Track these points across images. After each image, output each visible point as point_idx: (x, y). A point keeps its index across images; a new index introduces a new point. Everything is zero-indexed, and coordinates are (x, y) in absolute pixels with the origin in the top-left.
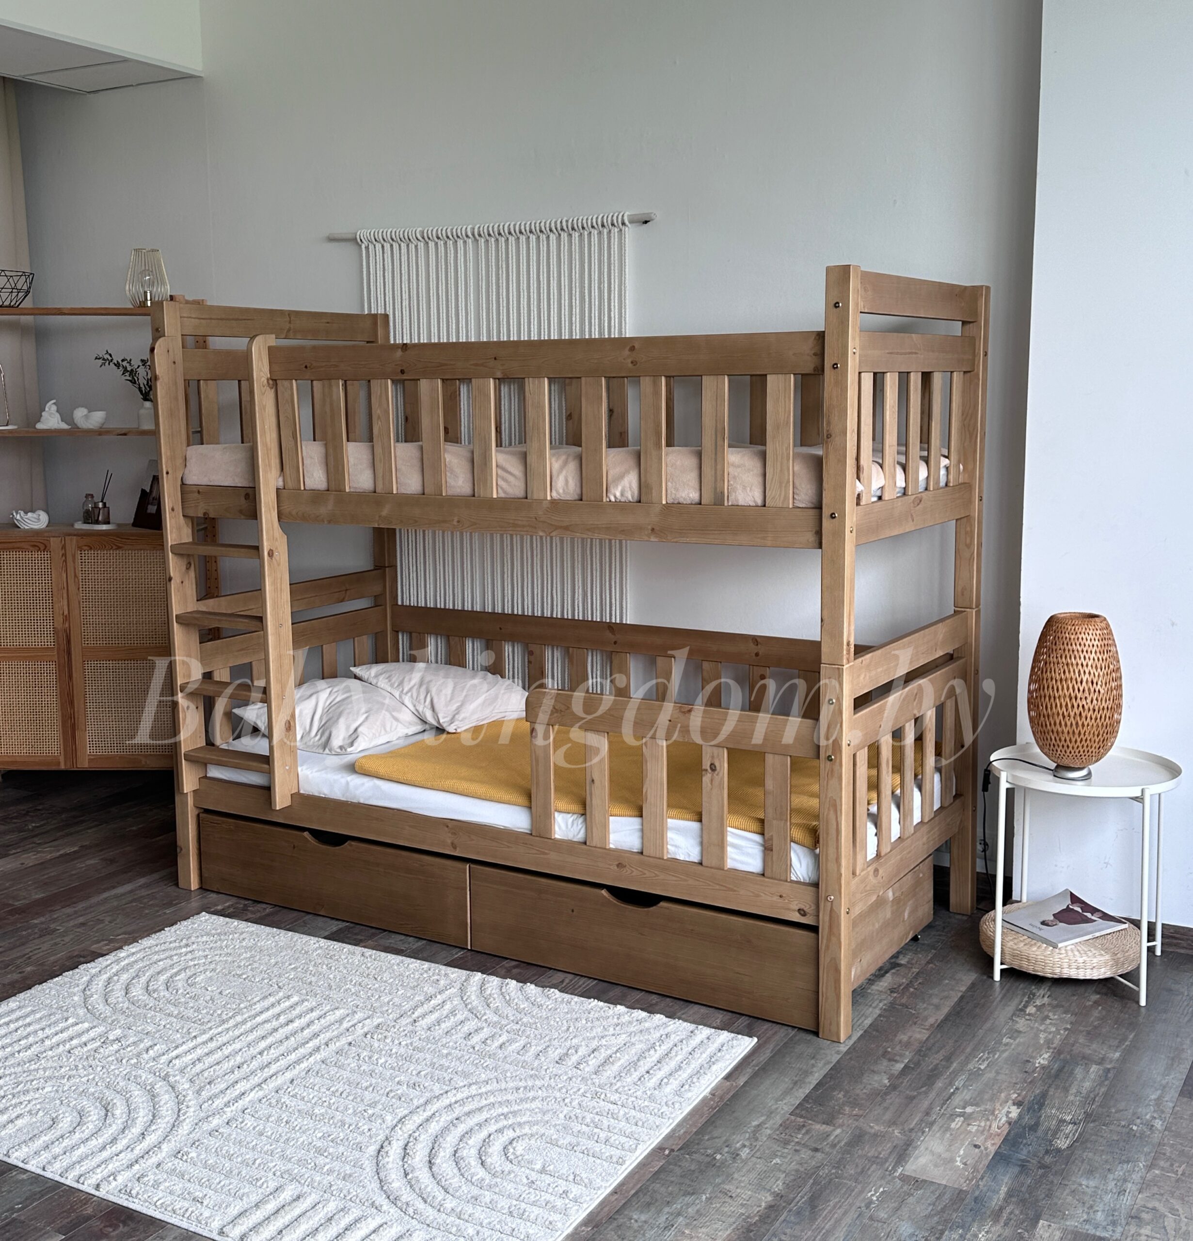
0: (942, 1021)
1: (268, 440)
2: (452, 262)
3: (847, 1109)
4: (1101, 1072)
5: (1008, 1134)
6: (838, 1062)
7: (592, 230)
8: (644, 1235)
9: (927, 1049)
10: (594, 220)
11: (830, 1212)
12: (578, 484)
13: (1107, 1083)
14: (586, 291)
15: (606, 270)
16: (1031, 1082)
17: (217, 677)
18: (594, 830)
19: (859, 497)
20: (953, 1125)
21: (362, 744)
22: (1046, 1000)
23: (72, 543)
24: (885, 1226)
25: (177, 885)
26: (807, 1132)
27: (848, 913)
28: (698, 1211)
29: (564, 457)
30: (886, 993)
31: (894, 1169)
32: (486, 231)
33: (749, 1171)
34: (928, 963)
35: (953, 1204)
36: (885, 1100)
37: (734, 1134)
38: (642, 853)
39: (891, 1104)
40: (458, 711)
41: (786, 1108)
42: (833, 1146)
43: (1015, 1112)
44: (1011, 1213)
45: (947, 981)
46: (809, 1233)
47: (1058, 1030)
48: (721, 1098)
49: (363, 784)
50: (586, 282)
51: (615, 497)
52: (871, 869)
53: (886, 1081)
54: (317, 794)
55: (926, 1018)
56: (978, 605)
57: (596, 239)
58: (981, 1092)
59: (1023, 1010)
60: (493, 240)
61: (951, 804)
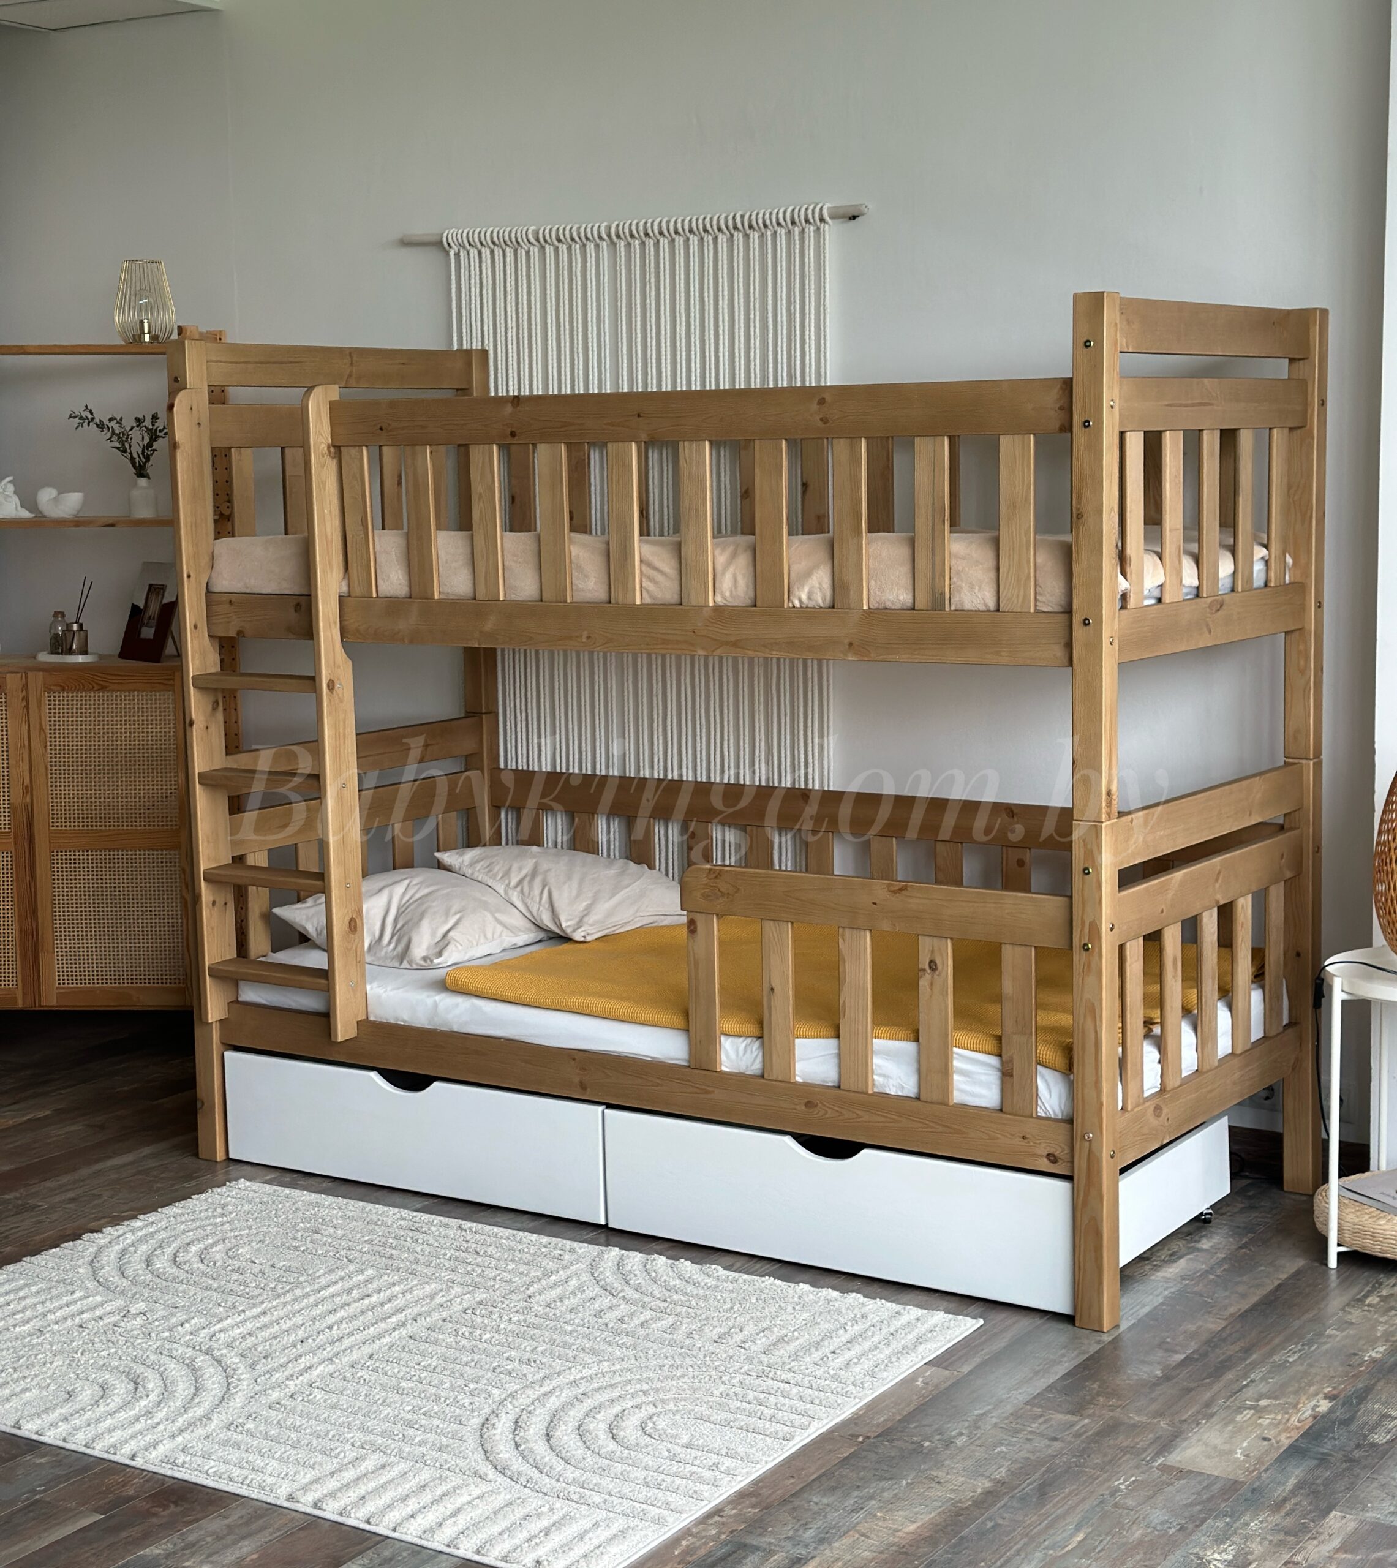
0: (1246, 1311)
1: (328, 529)
2: (579, 274)
3: (1101, 1400)
5: (1310, 1428)
6: (1097, 1352)
7: (779, 230)
8: (825, 1516)
9: (1220, 1340)
10: (781, 215)
11: (1064, 1498)
12: (751, 586)
14: (770, 315)
15: (797, 285)
16: (1353, 1376)
17: (251, 861)
18: (774, 1058)
19: (1124, 597)
20: (1239, 1418)
21: (452, 956)
23: (37, 680)
24: (1132, 1513)
25: (196, 1155)
26: (1045, 1422)
27: (1112, 1157)
28: (896, 1495)
29: (732, 548)
30: (1175, 1280)
31: (1153, 1460)
32: (627, 231)
33: (964, 1459)
34: (1241, 1248)
35: (1224, 1494)
36: (1153, 1391)
37: (949, 1422)
38: (839, 1087)
39: (1161, 1395)
40: (587, 911)
41: (1020, 1398)
42: (1078, 1435)
43: (1324, 1406)
44: (1296, 1504)
45: (1262, 1268)
46: (1035, 1518)
48: (937, 1386)
49: (457, 1005)
50: (770, 302)
51: (800, 601)
52: (1150, 1106)
53: (1159, 1373)
54: (392, 1022)
55: (1225, 1307)
56: (1318, 754)
57: (784, 241)
58: (1284, 1386)
59: (1361, 1301)
60: (637, 242)
61: (1278, 1034)
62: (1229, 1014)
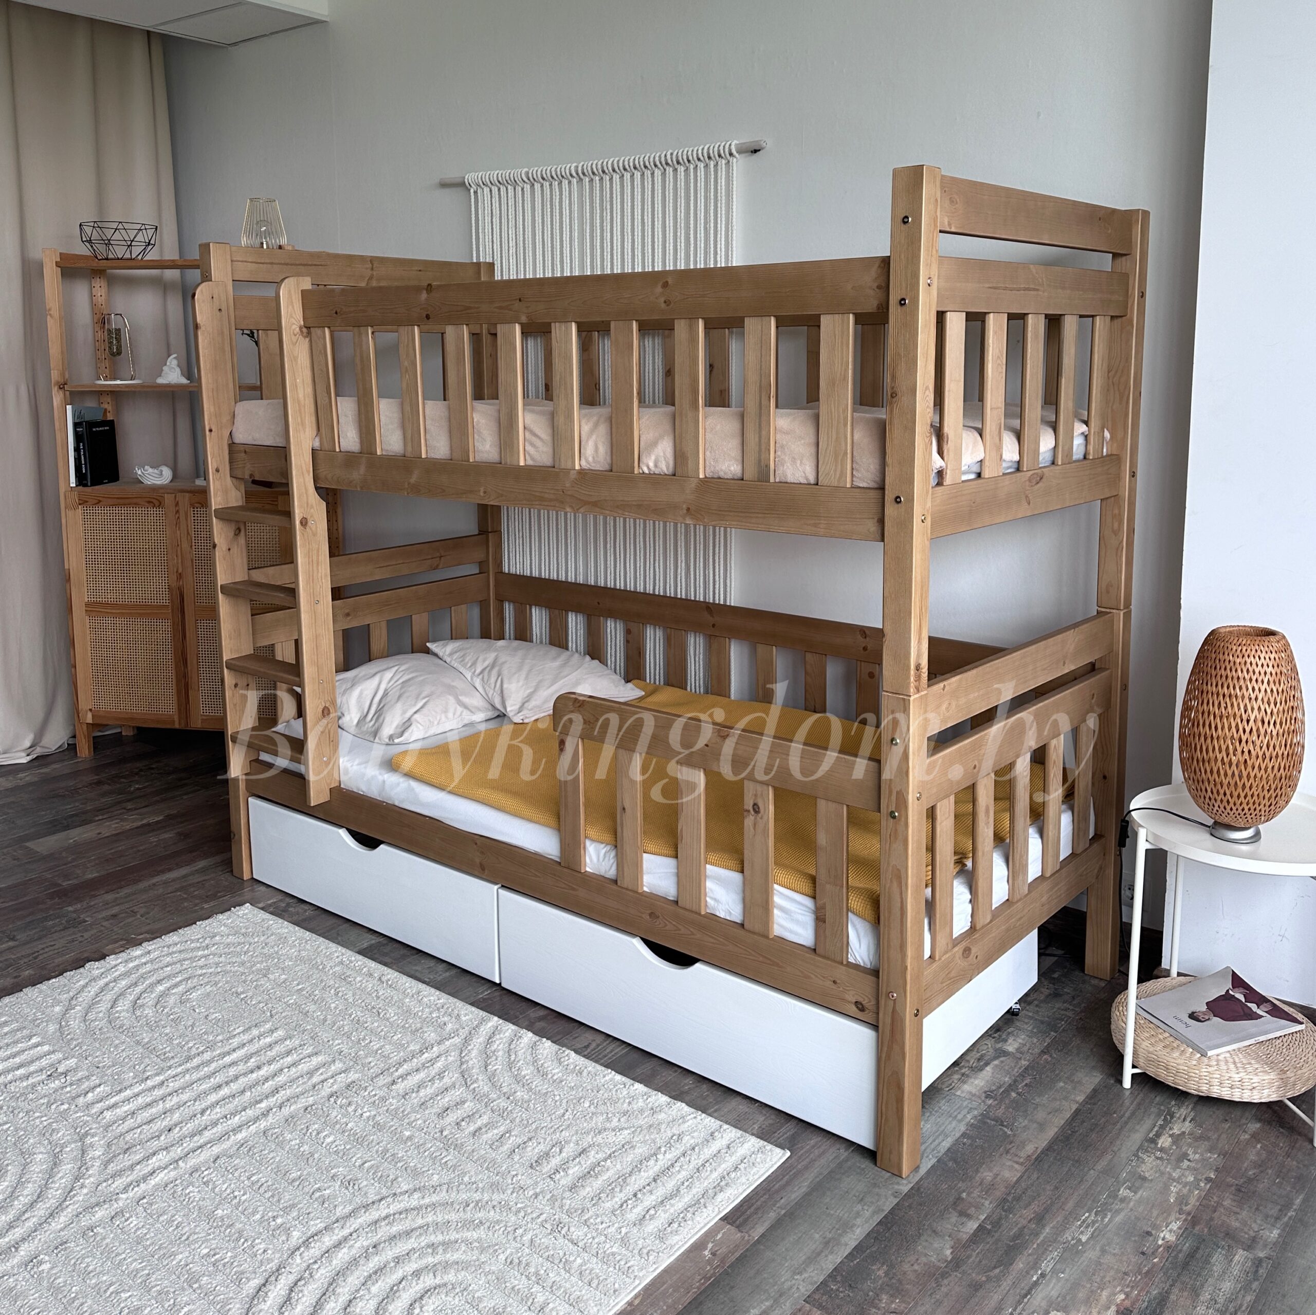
0: (1042, 1152)
3: (884, 1297)
4: (1249, 1264)
6: (892, 1211)
9: (1014, 1199)
10: (700, 152)
12: (609, 452)
13: (1255, 1285)
15: (712, 208)
16: (1148, 1272)
18: (626, 867)
19: (940, 474)
22: (1187, 1126)
27: (916, 1015)
29: (594, 418)
30: (980, 1097)
34: (1044, 1052)
36: (939, 1285)
38: (677, 902)
39: (947, 1294)
41: (803, 1288)
45: (1062, 1084)
47: (1197, 1180)
48: (723, 1261)
51: (647, 467)
52: (959, 949)
53: (948, 1252)
55: (1023, 1144)
56: (1127, 606)
58: (1075, 1286)
59: (1153, 1141)
60: (597, 178)
61: (1086, 850)
62: (1040, 840)
